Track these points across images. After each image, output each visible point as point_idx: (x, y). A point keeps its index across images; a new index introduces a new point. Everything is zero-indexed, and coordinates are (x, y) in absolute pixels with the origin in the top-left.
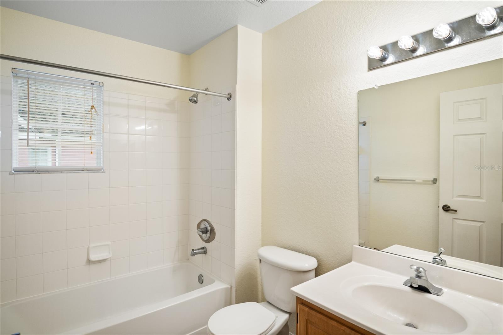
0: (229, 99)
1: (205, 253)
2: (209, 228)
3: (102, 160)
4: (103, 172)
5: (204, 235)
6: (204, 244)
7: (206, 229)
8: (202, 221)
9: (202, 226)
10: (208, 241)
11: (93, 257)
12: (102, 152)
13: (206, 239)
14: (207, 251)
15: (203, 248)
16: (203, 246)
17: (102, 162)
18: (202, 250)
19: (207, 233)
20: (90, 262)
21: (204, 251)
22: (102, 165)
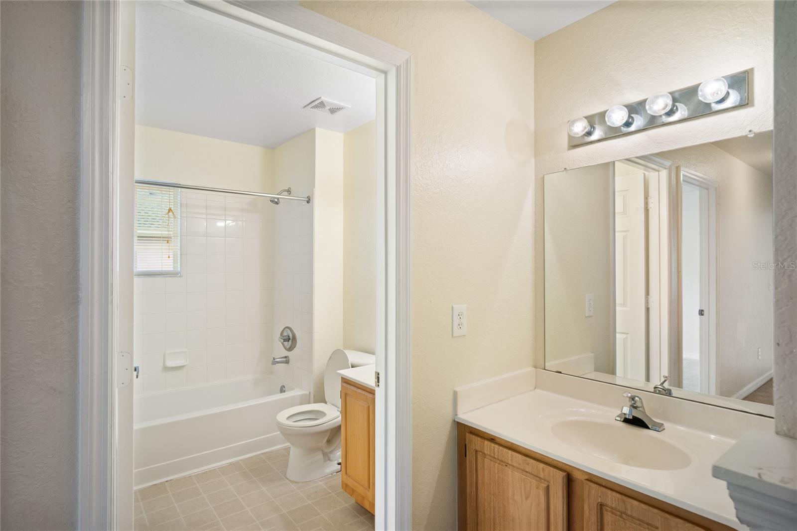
0: (308, 202)
1: (287, 362)
2: (291, 336)
3: (179, 264)
4: (180, 277)
5: (286, 343)
6: (286, 353)
7: (289, 336)
8: (284, 329)
9: (285, 334)
10: (290, 349)
11: (170, 364)
12: (179, 256)
13: (288, 347)
14: (289, 360)
15: (286, 357)
16: (286, 355)
17: (179, 266)
18: (284, 359)
19: (289, 341)
20: (166, 369)
21: (286, 360)
22: (179, 269)
